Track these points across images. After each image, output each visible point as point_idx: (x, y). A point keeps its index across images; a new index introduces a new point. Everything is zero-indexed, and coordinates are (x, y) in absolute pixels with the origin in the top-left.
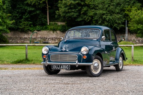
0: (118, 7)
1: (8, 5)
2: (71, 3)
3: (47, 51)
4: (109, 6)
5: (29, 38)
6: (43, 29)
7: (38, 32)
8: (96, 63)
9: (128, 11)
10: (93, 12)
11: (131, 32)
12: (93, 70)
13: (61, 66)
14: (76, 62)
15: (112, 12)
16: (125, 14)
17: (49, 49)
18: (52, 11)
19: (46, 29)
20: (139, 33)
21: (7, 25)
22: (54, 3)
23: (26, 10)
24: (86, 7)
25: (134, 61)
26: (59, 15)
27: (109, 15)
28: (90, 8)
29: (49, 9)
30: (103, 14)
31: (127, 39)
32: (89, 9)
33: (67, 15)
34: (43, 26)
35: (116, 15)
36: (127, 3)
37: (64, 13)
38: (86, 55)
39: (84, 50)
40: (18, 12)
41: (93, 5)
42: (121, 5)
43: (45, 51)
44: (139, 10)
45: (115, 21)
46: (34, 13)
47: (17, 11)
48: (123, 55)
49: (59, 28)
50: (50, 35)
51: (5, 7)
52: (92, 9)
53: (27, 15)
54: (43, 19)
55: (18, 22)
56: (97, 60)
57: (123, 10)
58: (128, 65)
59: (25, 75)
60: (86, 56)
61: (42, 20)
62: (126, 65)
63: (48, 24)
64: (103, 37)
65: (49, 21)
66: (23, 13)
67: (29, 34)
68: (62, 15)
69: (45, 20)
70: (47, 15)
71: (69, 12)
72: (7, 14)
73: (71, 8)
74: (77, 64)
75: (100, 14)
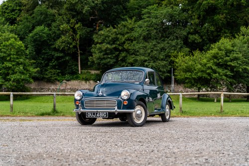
0: (162, 53)
1: (32, 50)
2: (107, 48)
3: (80, 96)
4: (152, 51)
5: (56, 89)
6: (73, 79)
7: (67, 82)
8: (138, 110)
9: (174, 56)
10: (133, 59)
11: (178, 82)
12: (135, 119)
13: (97, 114)
14: (115, 109)
15: (156, 58)
16: (171, 60)
17: (83, 94)
18: (84, 57)
19: (77, 78)
20: (187, 83)
21: (30, 73)
22: (87, 48)
23: (53, 56)
24: (125, 52)
25: (182, 112)
26: (93, 62)
27: (152, 61)
28: (129, 53)
29: (80, 55)
30: (145, 61)
31: (173, 90)
32: (128, 55)
33: (102, 62)
34: (74, 75)
35: (160, 62)
36: (173, 48)
37: (98, 59)
38: (127, 100)
39: (125, 94)
40: (43, 59)
41: (133, 49)
42: (166, 50)
43: (78, 96)
44: (186, 55)
45: (159, 69)
46: (62, 60)
47: (43, 56)
48: (170, 103)
49: (93, 77)
50: (82, 86)
51: (27, 52)
52: (132, 54)
53: (54, 62)
54: (73, 66)
55: (44, 70)
56: (140, 106)
57: (168, 56)
58: (175, 117)
59: (54, 125)
60: (127, 102)
61: (72, 68)
62: (173, 117)
63: (80, 72)
64: (147, 80)
65: (81, 69)
66: (49, 60)
67: (56, 84)
68: (96, 62)
69: (76, 67)
70: (78, 62)
71: (104, 58)
72: (30, 60)
73: (107, 54)
74: (116, 111)
75: (141, 60)
